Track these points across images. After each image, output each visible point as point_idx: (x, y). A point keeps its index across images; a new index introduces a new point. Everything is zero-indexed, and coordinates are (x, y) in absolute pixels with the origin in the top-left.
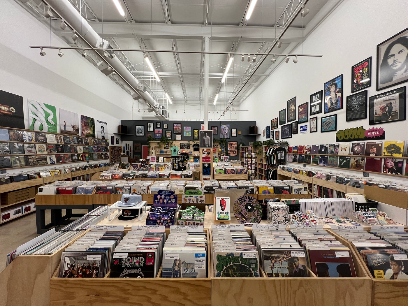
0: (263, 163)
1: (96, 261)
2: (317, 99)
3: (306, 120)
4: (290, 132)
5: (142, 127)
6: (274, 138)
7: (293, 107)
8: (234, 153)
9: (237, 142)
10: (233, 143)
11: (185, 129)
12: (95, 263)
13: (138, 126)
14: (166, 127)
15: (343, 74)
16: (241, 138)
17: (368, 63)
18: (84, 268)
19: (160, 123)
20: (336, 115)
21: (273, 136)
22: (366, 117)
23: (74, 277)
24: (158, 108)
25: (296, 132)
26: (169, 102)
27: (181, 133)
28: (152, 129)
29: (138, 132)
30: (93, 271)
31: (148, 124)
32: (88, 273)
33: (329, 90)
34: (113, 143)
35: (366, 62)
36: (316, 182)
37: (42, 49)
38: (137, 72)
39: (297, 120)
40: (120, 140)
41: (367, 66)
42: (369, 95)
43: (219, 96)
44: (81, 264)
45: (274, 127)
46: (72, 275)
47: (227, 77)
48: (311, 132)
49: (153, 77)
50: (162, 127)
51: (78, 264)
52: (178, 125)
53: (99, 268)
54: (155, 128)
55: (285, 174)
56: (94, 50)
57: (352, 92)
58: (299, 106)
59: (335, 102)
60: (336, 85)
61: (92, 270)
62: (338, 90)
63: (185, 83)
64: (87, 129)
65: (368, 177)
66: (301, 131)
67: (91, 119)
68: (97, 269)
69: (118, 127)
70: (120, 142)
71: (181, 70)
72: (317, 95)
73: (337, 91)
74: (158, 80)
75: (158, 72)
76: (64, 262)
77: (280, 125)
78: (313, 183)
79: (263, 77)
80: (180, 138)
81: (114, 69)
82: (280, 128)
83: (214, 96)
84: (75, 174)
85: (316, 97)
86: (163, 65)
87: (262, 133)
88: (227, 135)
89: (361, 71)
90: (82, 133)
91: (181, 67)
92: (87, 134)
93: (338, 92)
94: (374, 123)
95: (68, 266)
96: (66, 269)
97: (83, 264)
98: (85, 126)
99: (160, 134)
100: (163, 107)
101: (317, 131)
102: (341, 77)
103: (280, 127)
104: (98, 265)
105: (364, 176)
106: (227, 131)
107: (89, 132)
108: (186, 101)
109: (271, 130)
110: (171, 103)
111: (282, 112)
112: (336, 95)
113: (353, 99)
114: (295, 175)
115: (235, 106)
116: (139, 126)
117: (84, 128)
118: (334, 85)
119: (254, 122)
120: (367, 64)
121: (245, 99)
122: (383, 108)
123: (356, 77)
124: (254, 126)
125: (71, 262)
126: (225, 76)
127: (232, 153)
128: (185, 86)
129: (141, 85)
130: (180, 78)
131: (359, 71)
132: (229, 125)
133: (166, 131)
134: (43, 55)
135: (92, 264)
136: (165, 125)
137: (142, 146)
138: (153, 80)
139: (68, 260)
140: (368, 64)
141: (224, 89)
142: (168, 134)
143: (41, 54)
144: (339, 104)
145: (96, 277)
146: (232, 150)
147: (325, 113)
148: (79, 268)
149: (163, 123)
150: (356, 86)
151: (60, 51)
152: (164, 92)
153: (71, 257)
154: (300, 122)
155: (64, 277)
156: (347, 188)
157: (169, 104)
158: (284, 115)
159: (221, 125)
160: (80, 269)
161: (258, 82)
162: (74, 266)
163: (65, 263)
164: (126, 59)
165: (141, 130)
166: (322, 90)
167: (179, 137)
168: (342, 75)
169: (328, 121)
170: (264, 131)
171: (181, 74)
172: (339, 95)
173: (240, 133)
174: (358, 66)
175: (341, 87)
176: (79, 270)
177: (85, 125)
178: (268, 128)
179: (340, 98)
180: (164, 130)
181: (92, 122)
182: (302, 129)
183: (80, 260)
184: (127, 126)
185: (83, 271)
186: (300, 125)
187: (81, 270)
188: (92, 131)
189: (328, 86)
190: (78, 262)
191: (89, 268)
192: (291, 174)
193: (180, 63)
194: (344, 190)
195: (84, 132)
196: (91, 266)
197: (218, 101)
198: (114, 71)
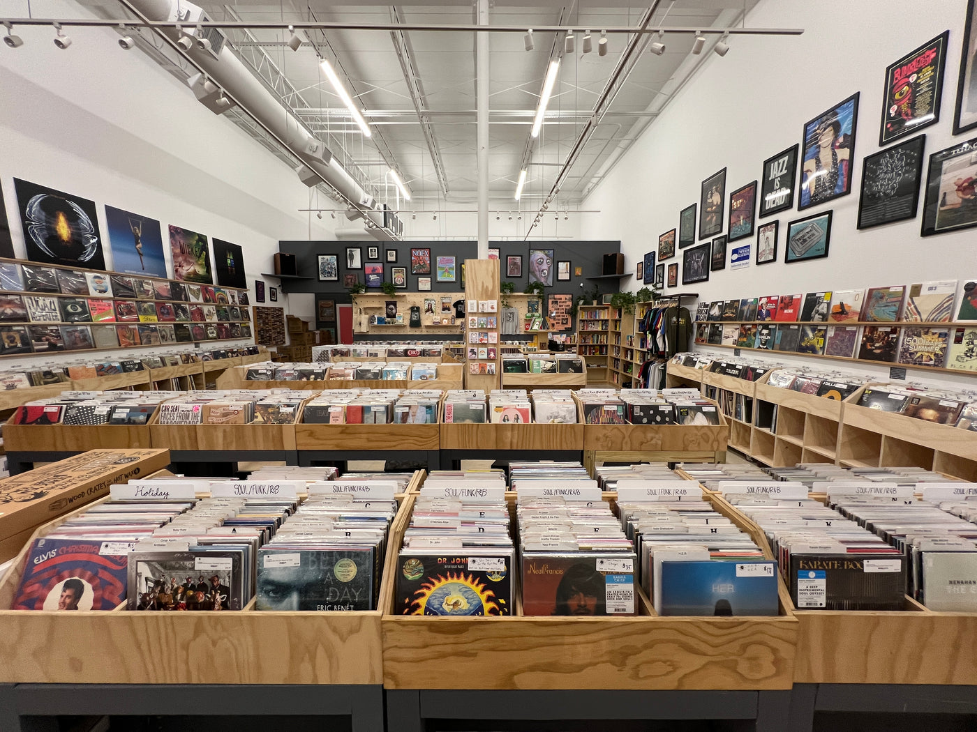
0: (634, 348)
1: (218, 571)
2: (781, 171)
3: (748, 231)
4: (705, 266)
5: (332, 259)
6: (663, 282)
7: (716, 199)
8: (562, 323)
9: (570, 296)
10: (561, 299)
11: (441, 261)
12: (217, 576)
13: (322, 256)
14: (392, 258)
15: (859, 92)
16: (582, 285)
17: (937, 52)
18: (190, 589)
19: (378, 247)
20: (830, 213)
21: (661, 279)
22: (913, 215)
23: (166, 609)
24: (369, 208)
25: (719, 265)
26: (400, 195)
27: (431, 273)
28: (357, 263)
29: (324, 272)
30: (215, 597)
31: (348, 250)
32: (201, 601)
33: (817, 143)
34: (260, 297)
35: (930, 49)
36: (764, 393)
37: (9, 28)
38: (310, 109)
39: (725, 232)
40: (279, 291)
41: (934, 63)
42: (930, 149)
43: (527, 176)
44: (182, 579)
45: (665, 254)
46: (160, 606)
47: (547, 120)
48: (758, 263)
49: (352, 123)
50: (382, 259)
51: (174, 579)
52: (420, 253)
53: (229, 588)
54: (365, 259)
55: (686, 374)
56: (152, 27)
57: (881, 144)
58: (732, 195)
59: (831, 176)
60: (837, 127)
61: (211, 594)
62: (841, 140)
63: (439, 142)
64: (189, 263)
65: (904, 379)
66: (733, 261)
67: (197, 237)
68: (224, 590)
69: (272, 259)
70: (280, 295)
71: (425, 104)
72: (781, 161)
73: (838, 144)
74: (366, 132)
75: (363, 111)
76: (137, 573)
77: (680, 248)
78: (755, 395)
79: (644, 119)
80: (428, 287)
81: (223, 89)
82: (679, 257)
83: (515, 177)
84: (161, 373)
85: (779, 164)
86: (374, 88)
87: (634, 271)
88: (547, 278)
89: (913, 79)
90: (177, 271)
91: (423, 93)
92: (189, 274)
93: (841, 146)
94: (936, 229)
95: (149, 585)
96: (144, 590)
97: (187, 580)
98: (184, 253)
99: (378, 274)
100: (385, 206)
101: (774, 260)
102: (853, 100)
103: (679, 253)
104: (226, 582)
105: (892, 376)
106: (545, 266)
107: (195, 271)
108: (445, 190)
109: (657, 263)
110: (407, 196)
111: (687, 214)
112: (834, 155)
113: (881, 165)
114: (710, 377)
115: (572, 202)
116: (324, 256)
117: (180, 259)
118: (831, 128)
119: (617, 244)
120: (933, 55)
121: (597, 184)
122: (966, 184)
123: (897, 97)
124: (616, 254)
125: (154, 575)
126: (540, 118)
127: (558, 323)
128: (438, 150)
129: (315, 143)
130: (423, 125)
131: (906, 80)
132: (551, 252)
133: (392, 268)
134: (14, 45)
135: (209, 580)
136: (389, 252)
137: (338, 306)
138: (352, 132)
139: (145, 571)
140: (937, 55)
141: (540, 157)
142: (398, 277)
143: (8, 40)
144: (841, 181)
145: (222, 610)
146: (559, 316)
147: (800, 208)
148: (178, 588)
149: (384, 247)
150: (892, 126)
151: (58, 32)
152: (387, 166)
153: (153, 563)
154: (731, 237)
155: (140, 608)
156: (845, 409)
157: (401, 201)
158: (693, 220)
159: (531, 251)
160: (179, 592)
161: (631, 136)
162: (164, 583)
163: (140, 576)
164: (277, 73)
165: (331, 267)
166: (798, 144)
167: (424, 283)
168: (856, 98)
169: (807, 230)
170: (640, 265)
171: (423, 114)
172: (844, 154)
173: (578, 272)
174: (906, 64)
175: (849, 133)
176: (177, 594)
177: (182, 252)
178: (650, 257)
179: (845, 163)
180: (387, 265)
181: (200, 243)
182: (735, 256)
183: (177, 569)
184: (294, 256)
185: (188, 595)
186: (731, 247)
187: (183, 594)
188: (203, 268)
189: (816, 130)
190: (173, 574)
191: (203, 587)
192: (703, 374)
193: (419, 83)
194: (836, 414)
195: (180, 269)
196: (208, 583)
197: (526, 190)
198: (225, 95)
